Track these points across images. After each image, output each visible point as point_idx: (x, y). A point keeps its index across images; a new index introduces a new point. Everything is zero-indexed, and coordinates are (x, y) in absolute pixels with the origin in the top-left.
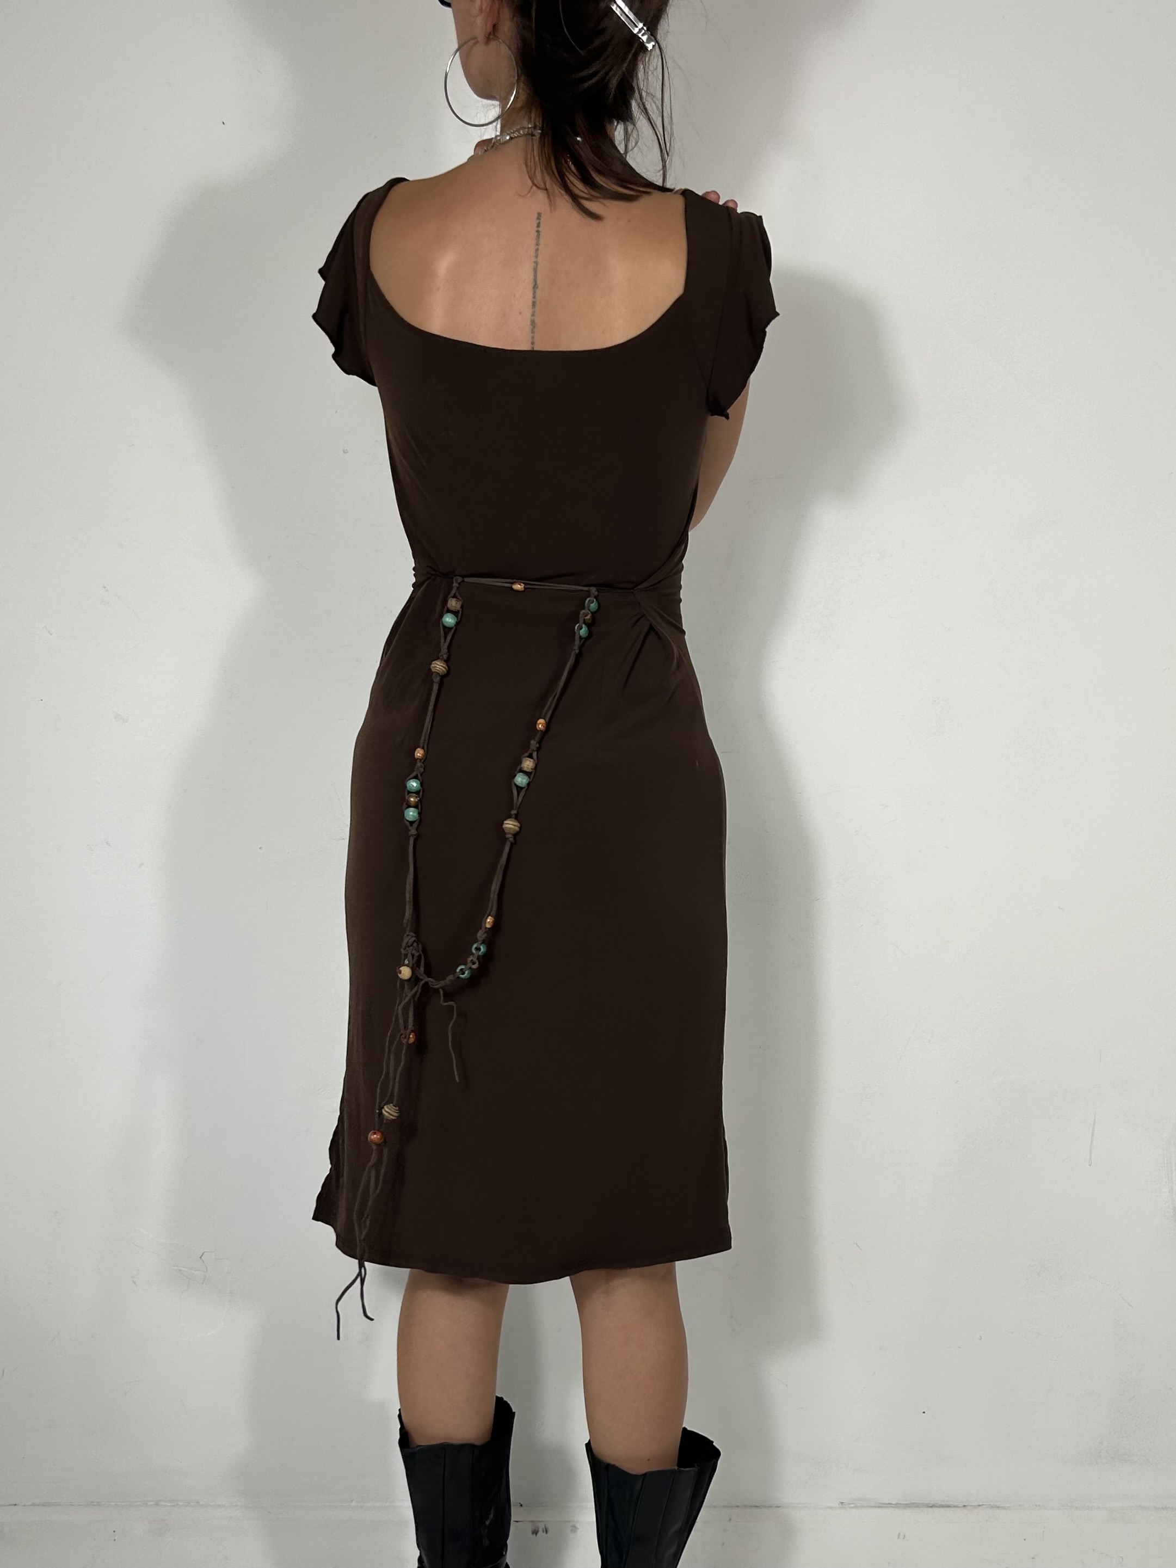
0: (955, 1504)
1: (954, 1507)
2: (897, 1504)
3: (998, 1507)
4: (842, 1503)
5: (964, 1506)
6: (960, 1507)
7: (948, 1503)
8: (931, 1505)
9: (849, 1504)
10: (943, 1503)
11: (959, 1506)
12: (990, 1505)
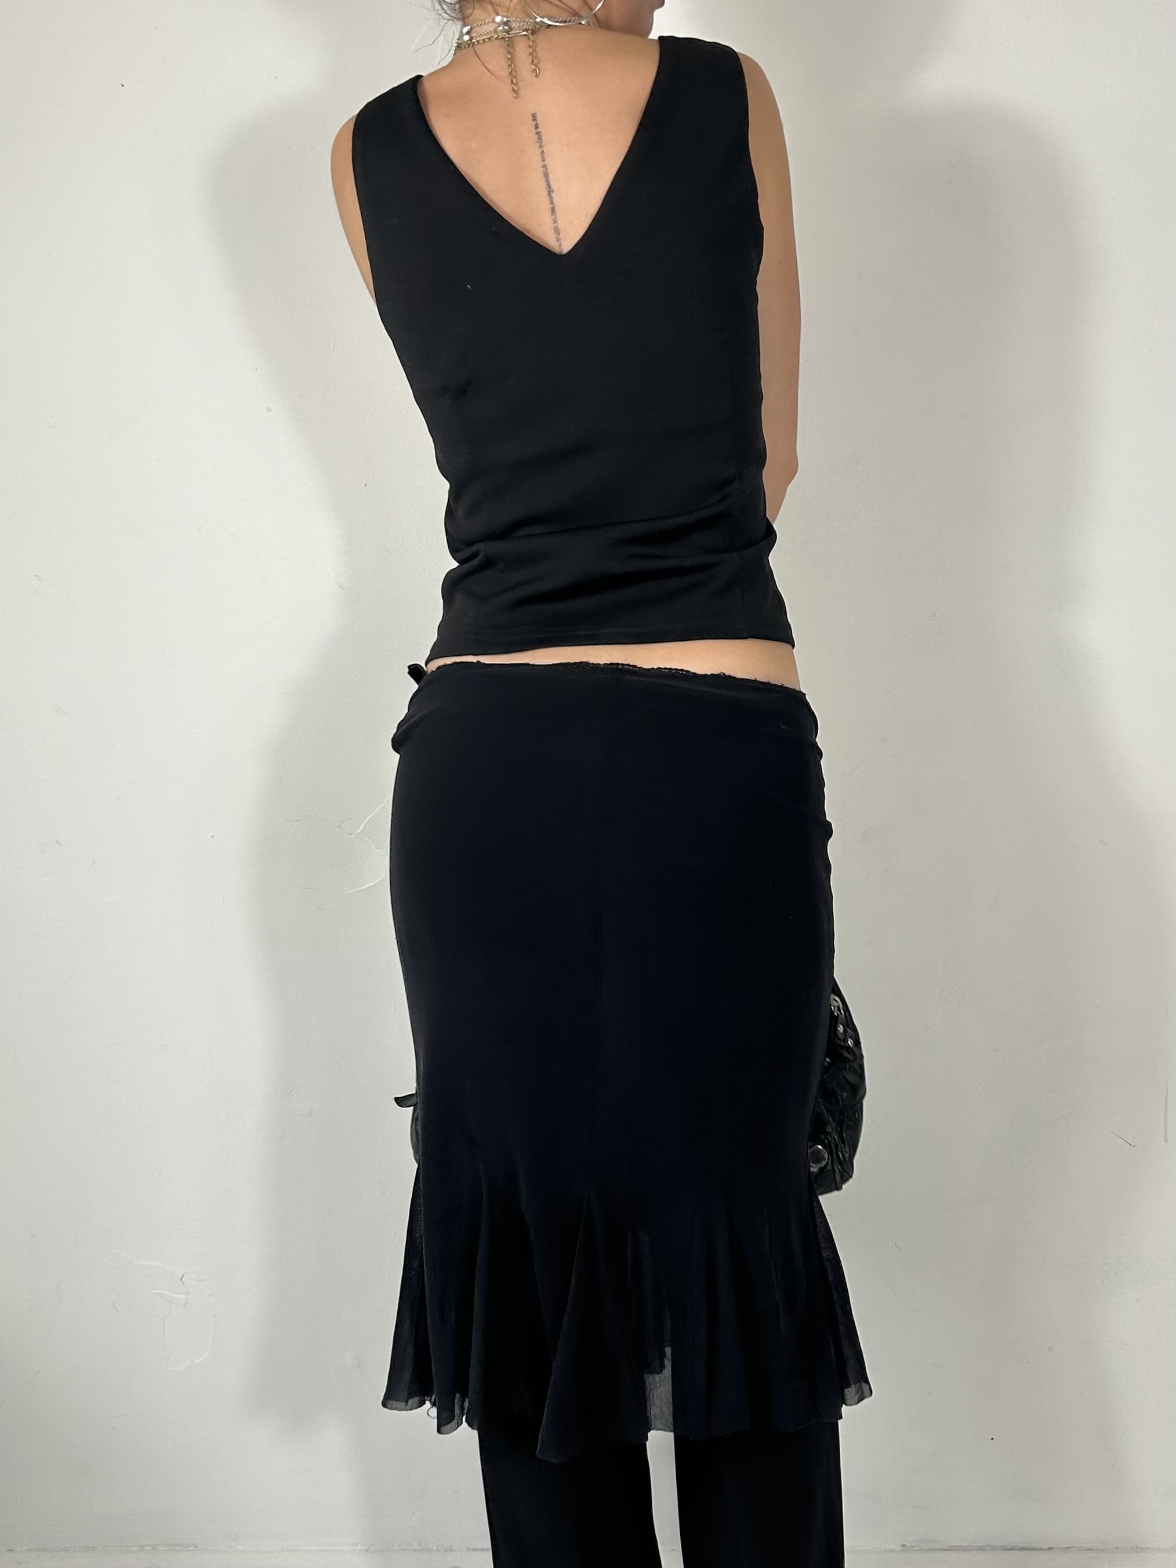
0: (1038, 1547)
1: (1038, 1549)
2: (968, 1546)
3: (1091, 1550)
4: (904, 1546)
5: (1050, 1548)
6: (1043, 1550)
7: (1032, 1545)
8: (1009, 1548)
9: (912, 1547)
10: (1025, 1546)
11: (1045, 1548)
12: (1081, 1547)
